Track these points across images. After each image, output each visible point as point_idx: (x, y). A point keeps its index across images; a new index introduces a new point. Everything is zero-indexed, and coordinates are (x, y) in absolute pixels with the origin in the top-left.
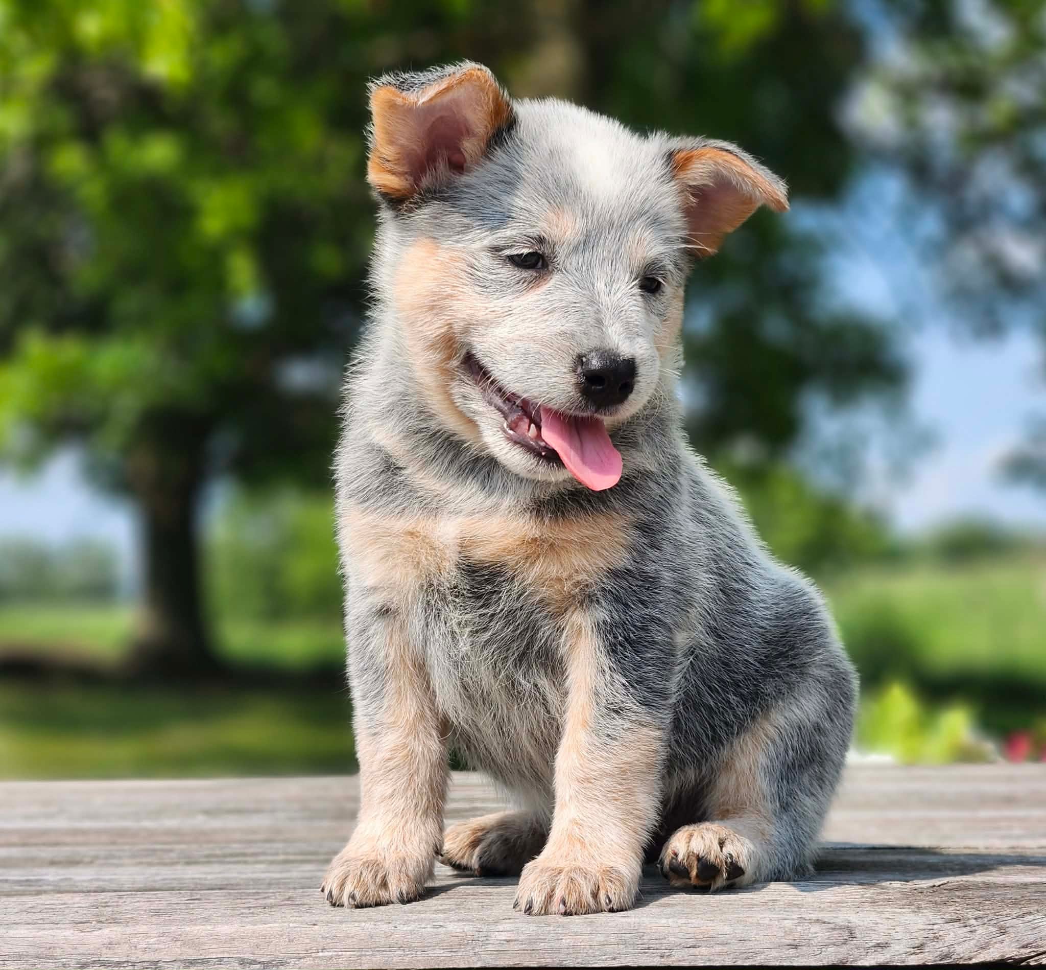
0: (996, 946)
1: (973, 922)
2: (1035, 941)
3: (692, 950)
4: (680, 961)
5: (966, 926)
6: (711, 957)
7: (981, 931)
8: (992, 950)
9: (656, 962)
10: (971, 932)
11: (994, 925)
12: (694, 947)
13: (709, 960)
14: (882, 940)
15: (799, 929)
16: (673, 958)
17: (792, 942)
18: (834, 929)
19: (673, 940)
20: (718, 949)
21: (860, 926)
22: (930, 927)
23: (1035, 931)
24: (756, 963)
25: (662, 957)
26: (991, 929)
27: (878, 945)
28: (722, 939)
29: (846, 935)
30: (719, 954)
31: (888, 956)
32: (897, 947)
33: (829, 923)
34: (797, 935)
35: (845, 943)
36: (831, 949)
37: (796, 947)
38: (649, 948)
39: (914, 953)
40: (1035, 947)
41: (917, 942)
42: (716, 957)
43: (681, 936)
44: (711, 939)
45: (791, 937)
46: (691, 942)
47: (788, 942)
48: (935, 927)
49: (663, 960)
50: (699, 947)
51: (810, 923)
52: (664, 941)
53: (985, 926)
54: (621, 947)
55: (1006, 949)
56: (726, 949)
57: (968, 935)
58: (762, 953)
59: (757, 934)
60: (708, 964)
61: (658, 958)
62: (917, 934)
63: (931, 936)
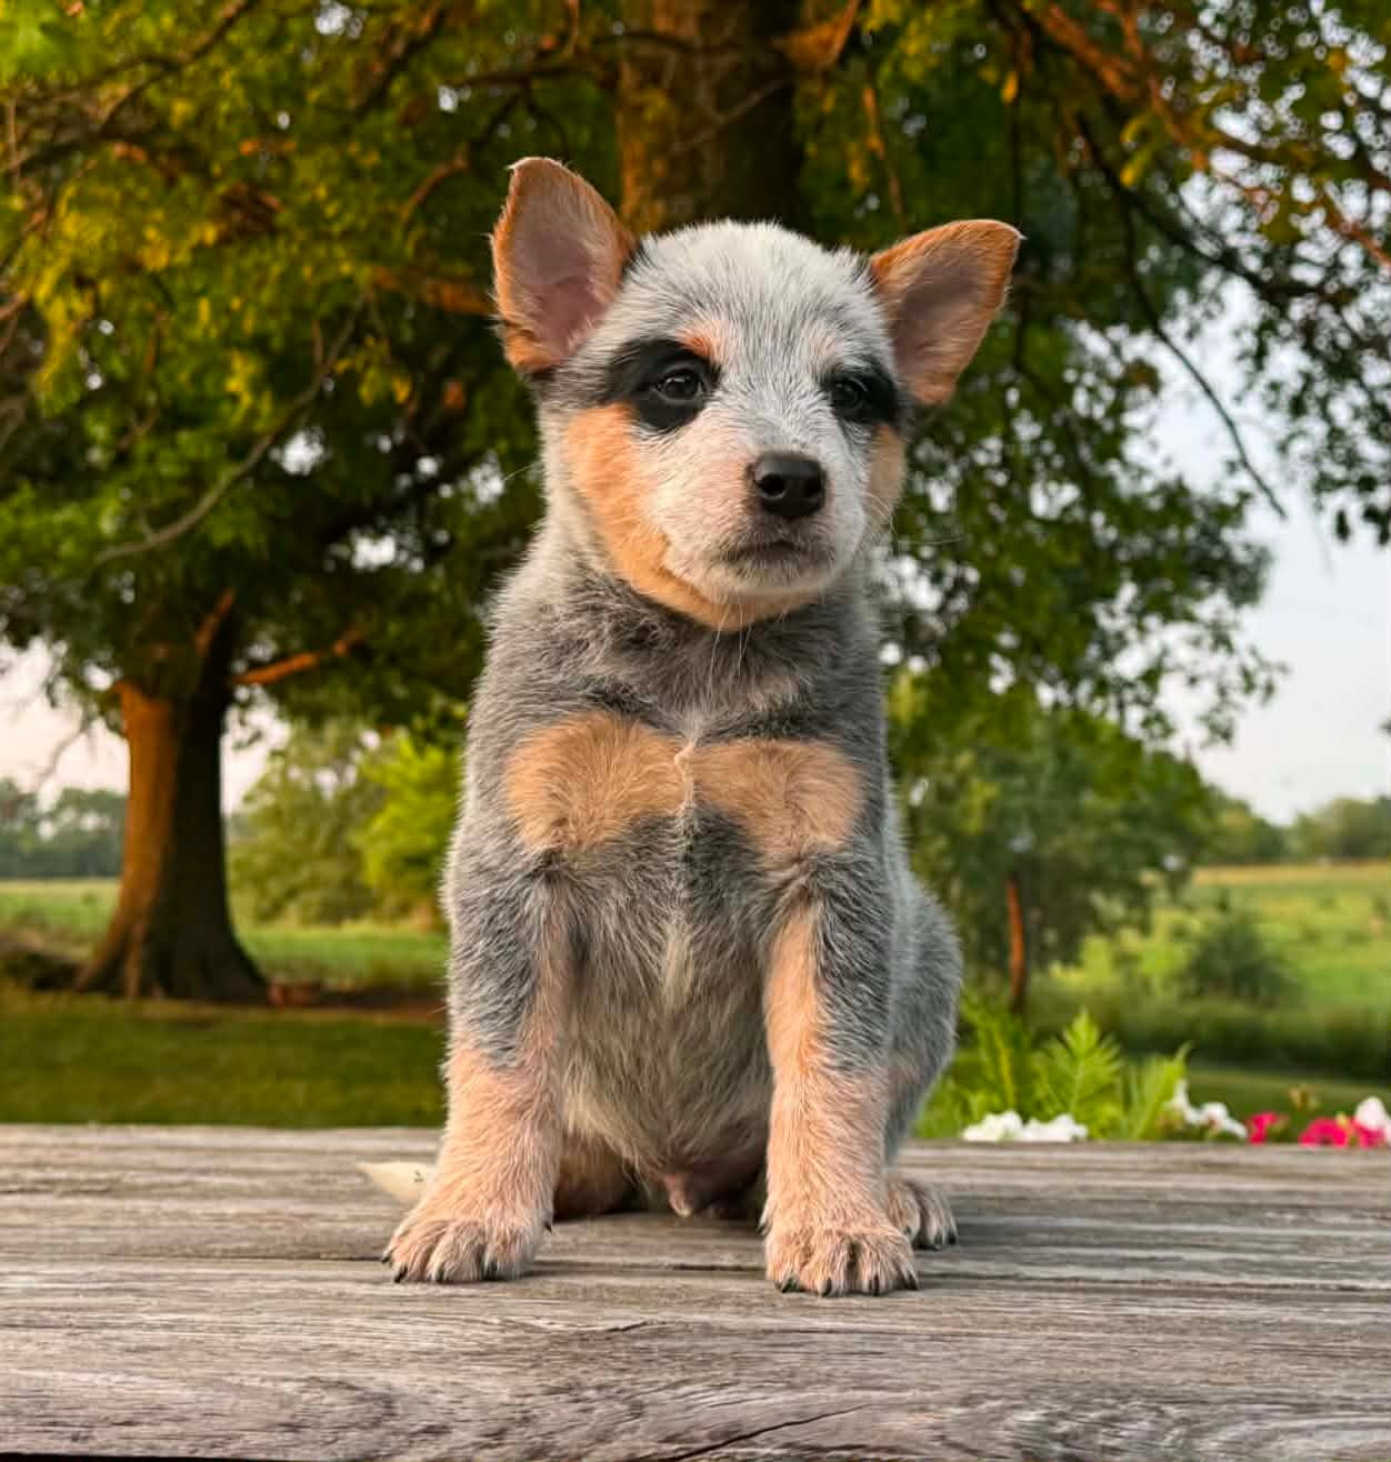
0: (624, 1437)
1: (591, 1393)
2: (687, 1431)
3: (125, 1430)
4: (104, 1447)
5: (577, 1401)
6: (156, 1442)
7: (600, 1409)
8: (615, 1444)
9: (63, 1447)
10: (584, 1411)
11: (624, 1401)
12: (128, 1423)
13: (151, 1447)
14: (437, 1421)
15: (306, 1396)
16: (91, 1443)
17: (289, 1420)
18: (361, 1400)
19: (92, 1410)
20: (167, 1428)
21: (405, 1395)
22: (518, 1401)
23: (689, 1413)
24: (227, 1455)
25: (75, 1439)
26: (619, 1407)
27: (429, 1430)
28: (175, 1411)
29: (378, 1410)
30: (167, 1437)
31: (444, 1449)
32: (462, 1434)
33: (356, 1389)
34: (300, 1407)
35: (376, 1423)
36: (353, 1434)
37: (293, 1427)
38: (54, 1424)
39: (489, 1446)
40: (685, 1441)
41: (495, 1426)
42: (162, 1443)
43: (110, 1404)
44: (156, 1411)
45: (288, 1412)
46: (125, 1415)
47: (283, 1419)
48: (529, 1400)
49: (76, 1444)
50: (138, 1424)
51: (325, 1388)
52: (81, 1412)
53: (611, 1402)
54: (10, 1420)
55: (640, 1443)
56: (178, 1429)
57: (577, 1416)
58: (239, 1437)
59: (235, 1404)
60: (150, 1453)
61: (67, 1443)
62: (494, 1413)
63: (518, 1416)
